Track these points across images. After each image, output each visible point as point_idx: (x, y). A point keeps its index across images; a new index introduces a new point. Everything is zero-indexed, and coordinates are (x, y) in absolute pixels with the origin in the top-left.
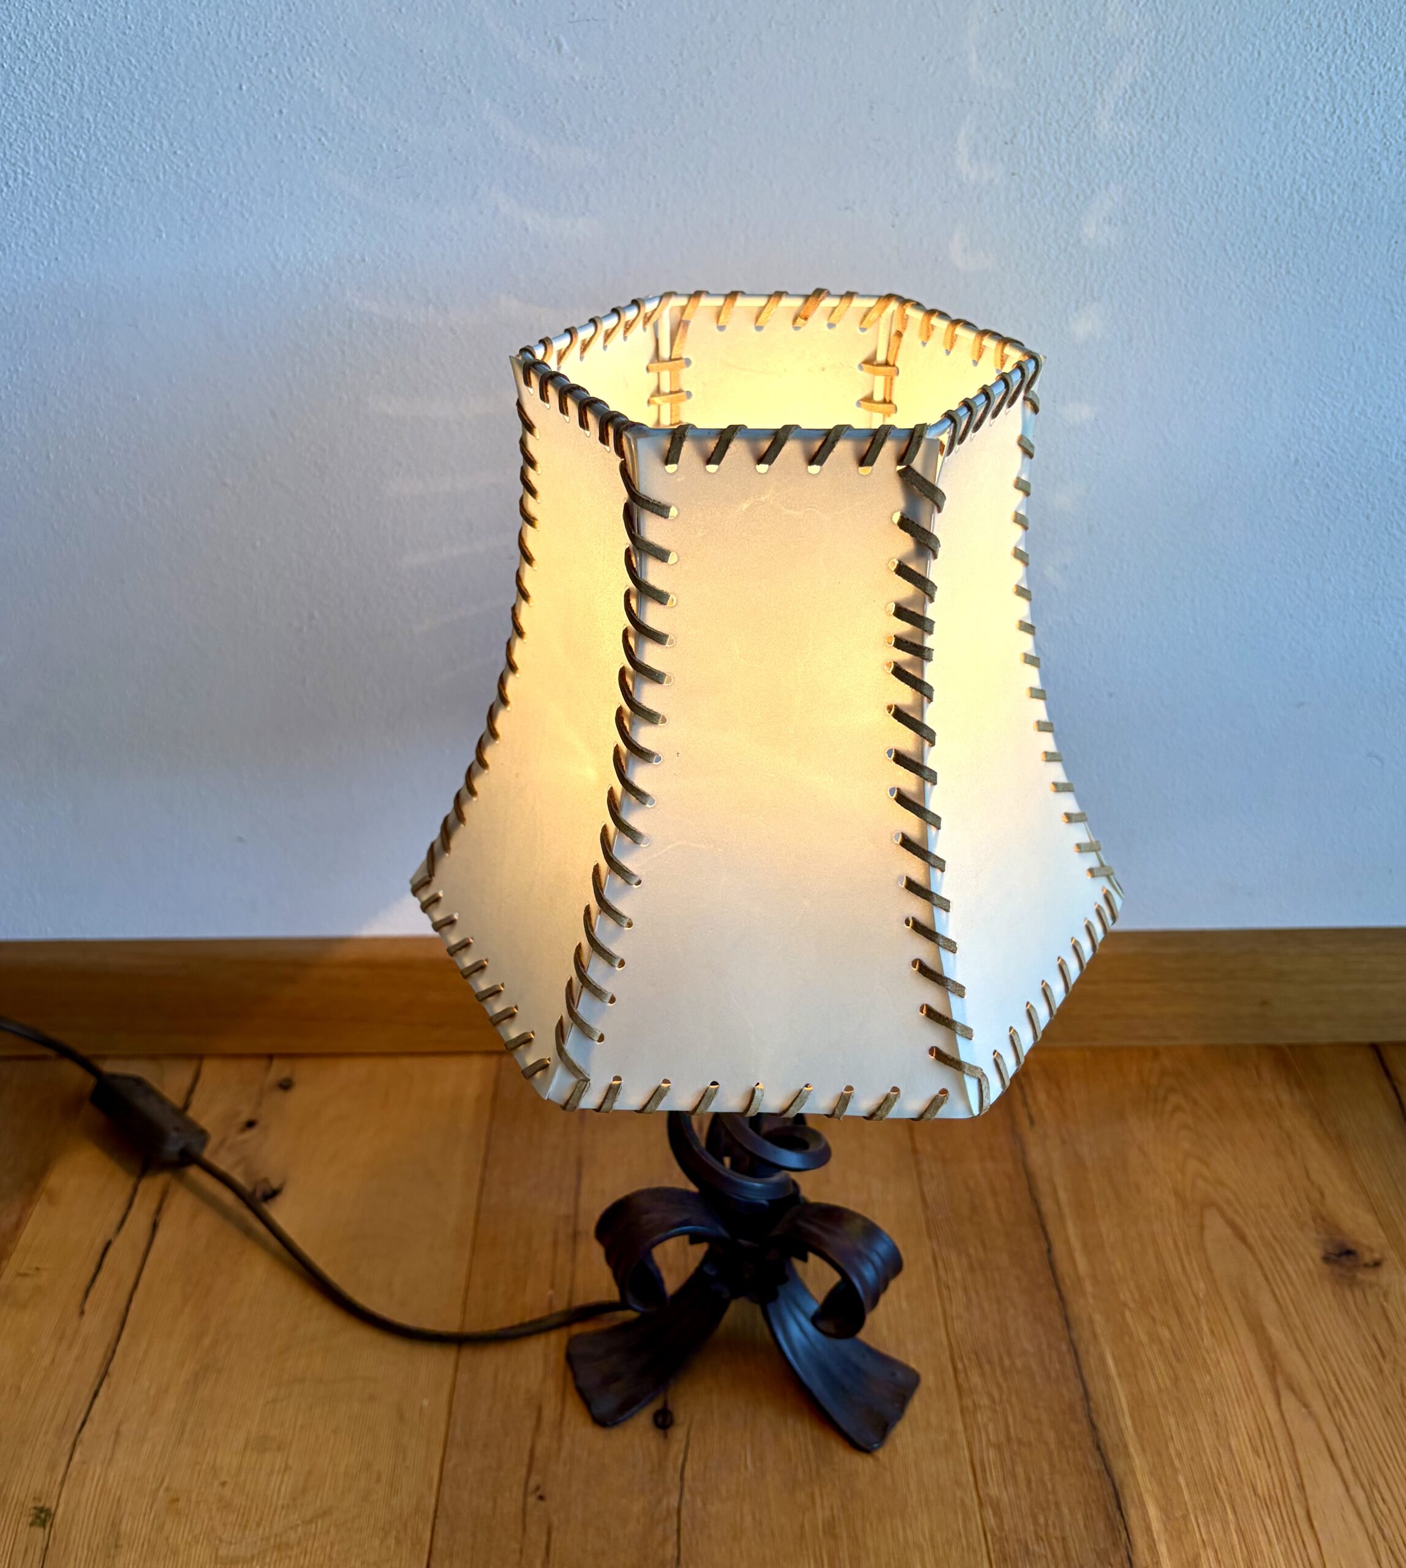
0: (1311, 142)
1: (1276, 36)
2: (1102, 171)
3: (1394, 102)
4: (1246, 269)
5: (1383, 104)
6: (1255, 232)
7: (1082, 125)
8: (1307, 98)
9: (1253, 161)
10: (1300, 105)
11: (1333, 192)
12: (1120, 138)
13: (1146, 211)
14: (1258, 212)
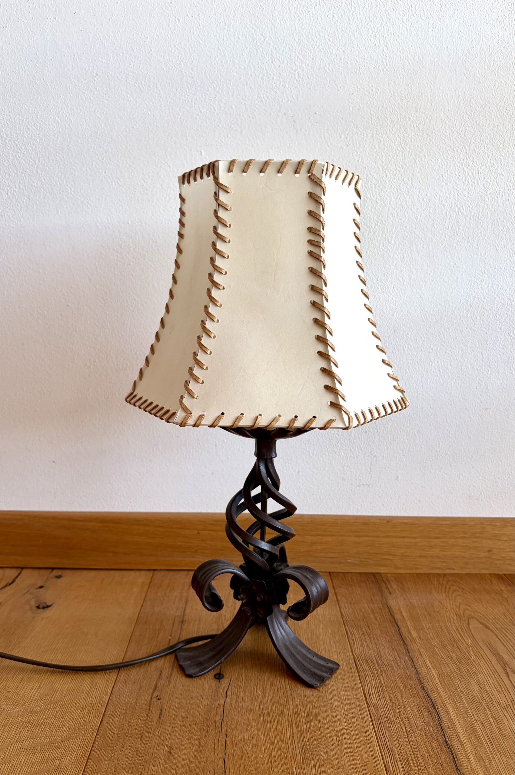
0: (459, 190)
1: (443, 154)
2: (388, 198)
3: (486, 176)
4: (442, 233)
5: (482, 177)
6: (444, 220)
7: (380, 182)
8: (456, 175)
9: (440, 195)
10: (454, 177)
11: (469, 207)
12: (393, 187)
13: (404, 212)
14: (444, 213)
